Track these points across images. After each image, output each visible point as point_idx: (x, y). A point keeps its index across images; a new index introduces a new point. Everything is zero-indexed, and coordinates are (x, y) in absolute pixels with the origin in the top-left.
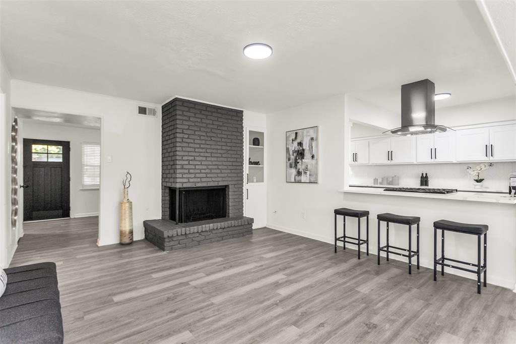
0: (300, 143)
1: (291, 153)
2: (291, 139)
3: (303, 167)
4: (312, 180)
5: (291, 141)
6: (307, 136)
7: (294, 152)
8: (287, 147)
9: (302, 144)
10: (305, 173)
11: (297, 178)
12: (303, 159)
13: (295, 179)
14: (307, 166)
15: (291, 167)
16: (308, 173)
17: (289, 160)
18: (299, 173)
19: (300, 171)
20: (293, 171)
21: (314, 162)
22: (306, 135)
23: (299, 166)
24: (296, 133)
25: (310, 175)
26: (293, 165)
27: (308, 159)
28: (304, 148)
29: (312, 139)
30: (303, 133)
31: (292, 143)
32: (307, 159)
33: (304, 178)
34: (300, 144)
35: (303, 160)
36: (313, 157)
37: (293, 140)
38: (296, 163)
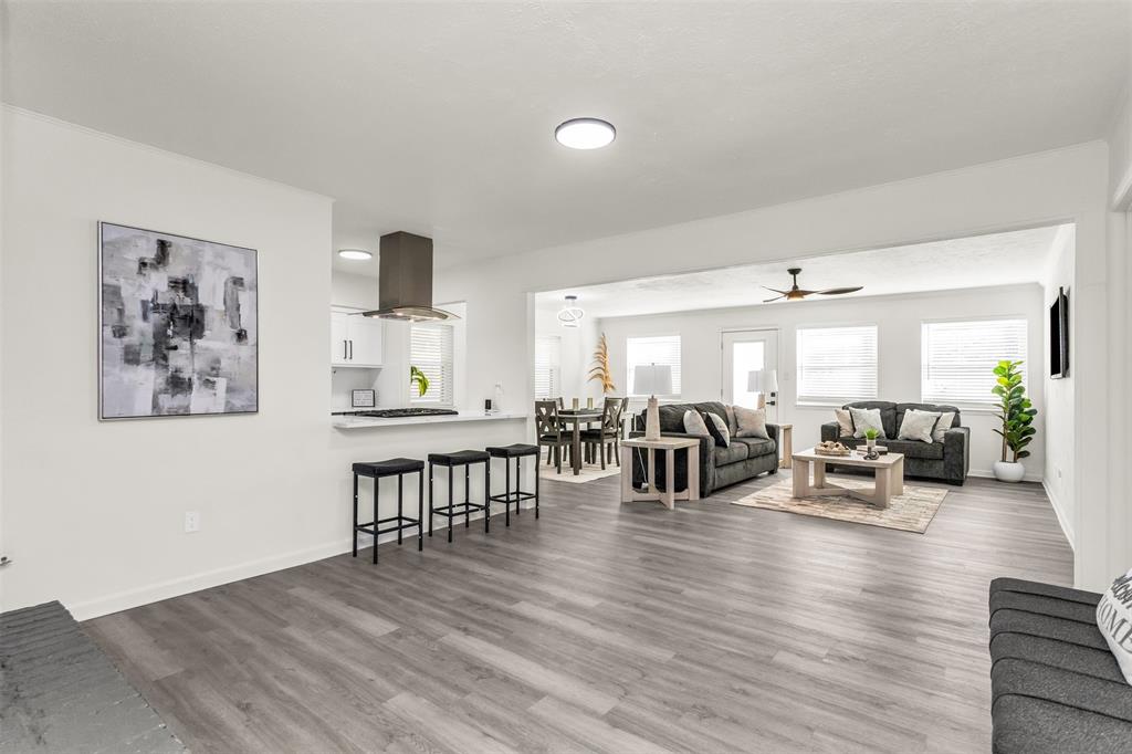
0: (185, 282)
1: (133, 310)
2: (132, 257)
3: (200, 364)
4: (238, 403)
5: (136, 266)
6: (216, 267)
7: (154, 306)
8: (109, 280)
9: (195, 289)
10: (209, 384)
11: (167, 402)
12: (201, 337)
13: (155, 405)
14: (218, 361)
15: (131, 357)
16: (221, 383)
17: (120, 332)
18: (178, 384)
19: (185, 375)
20: (147, 379)
21: (245, 351)
22: (209, 263)
23: (177, 360)
24: (163, 245)
25: (230, 390)
26: (147, 354)
27: (224, 341)
28: (202, 301)
29: (238, 282)
30: (196, 253)
31: (140, 272)
32: (216, 339)
33: (198, 399)
34: (184, 285)
35: (198, 342)
36: (241, 336)
37: (143, 264)
38: (162, 349)
